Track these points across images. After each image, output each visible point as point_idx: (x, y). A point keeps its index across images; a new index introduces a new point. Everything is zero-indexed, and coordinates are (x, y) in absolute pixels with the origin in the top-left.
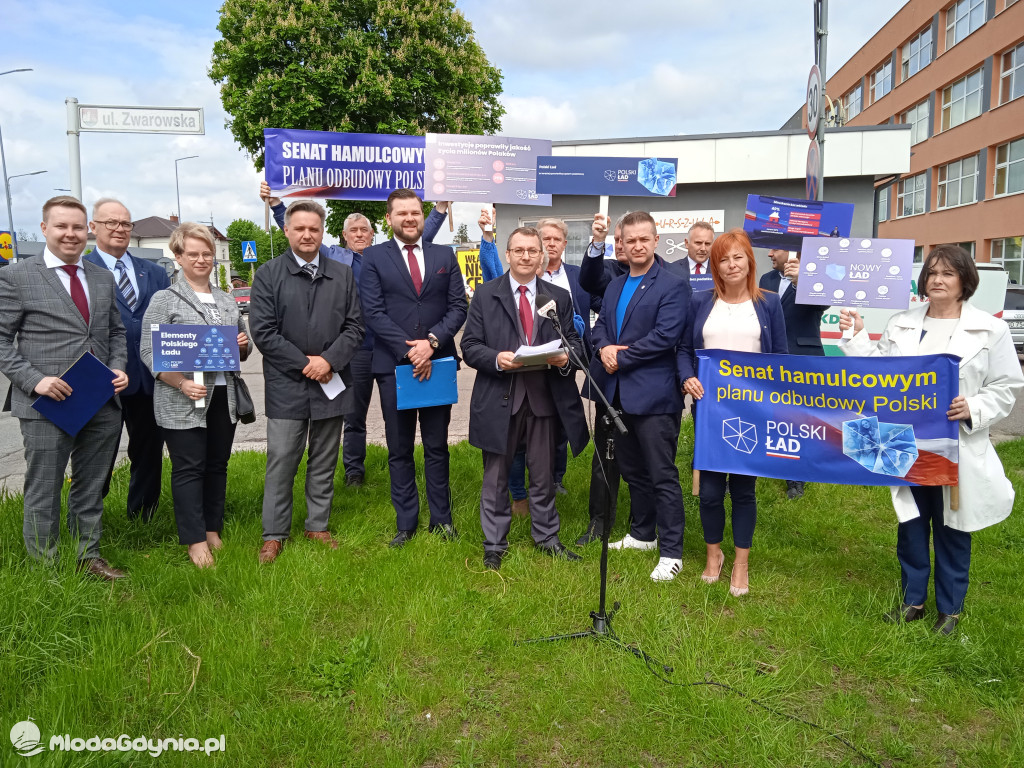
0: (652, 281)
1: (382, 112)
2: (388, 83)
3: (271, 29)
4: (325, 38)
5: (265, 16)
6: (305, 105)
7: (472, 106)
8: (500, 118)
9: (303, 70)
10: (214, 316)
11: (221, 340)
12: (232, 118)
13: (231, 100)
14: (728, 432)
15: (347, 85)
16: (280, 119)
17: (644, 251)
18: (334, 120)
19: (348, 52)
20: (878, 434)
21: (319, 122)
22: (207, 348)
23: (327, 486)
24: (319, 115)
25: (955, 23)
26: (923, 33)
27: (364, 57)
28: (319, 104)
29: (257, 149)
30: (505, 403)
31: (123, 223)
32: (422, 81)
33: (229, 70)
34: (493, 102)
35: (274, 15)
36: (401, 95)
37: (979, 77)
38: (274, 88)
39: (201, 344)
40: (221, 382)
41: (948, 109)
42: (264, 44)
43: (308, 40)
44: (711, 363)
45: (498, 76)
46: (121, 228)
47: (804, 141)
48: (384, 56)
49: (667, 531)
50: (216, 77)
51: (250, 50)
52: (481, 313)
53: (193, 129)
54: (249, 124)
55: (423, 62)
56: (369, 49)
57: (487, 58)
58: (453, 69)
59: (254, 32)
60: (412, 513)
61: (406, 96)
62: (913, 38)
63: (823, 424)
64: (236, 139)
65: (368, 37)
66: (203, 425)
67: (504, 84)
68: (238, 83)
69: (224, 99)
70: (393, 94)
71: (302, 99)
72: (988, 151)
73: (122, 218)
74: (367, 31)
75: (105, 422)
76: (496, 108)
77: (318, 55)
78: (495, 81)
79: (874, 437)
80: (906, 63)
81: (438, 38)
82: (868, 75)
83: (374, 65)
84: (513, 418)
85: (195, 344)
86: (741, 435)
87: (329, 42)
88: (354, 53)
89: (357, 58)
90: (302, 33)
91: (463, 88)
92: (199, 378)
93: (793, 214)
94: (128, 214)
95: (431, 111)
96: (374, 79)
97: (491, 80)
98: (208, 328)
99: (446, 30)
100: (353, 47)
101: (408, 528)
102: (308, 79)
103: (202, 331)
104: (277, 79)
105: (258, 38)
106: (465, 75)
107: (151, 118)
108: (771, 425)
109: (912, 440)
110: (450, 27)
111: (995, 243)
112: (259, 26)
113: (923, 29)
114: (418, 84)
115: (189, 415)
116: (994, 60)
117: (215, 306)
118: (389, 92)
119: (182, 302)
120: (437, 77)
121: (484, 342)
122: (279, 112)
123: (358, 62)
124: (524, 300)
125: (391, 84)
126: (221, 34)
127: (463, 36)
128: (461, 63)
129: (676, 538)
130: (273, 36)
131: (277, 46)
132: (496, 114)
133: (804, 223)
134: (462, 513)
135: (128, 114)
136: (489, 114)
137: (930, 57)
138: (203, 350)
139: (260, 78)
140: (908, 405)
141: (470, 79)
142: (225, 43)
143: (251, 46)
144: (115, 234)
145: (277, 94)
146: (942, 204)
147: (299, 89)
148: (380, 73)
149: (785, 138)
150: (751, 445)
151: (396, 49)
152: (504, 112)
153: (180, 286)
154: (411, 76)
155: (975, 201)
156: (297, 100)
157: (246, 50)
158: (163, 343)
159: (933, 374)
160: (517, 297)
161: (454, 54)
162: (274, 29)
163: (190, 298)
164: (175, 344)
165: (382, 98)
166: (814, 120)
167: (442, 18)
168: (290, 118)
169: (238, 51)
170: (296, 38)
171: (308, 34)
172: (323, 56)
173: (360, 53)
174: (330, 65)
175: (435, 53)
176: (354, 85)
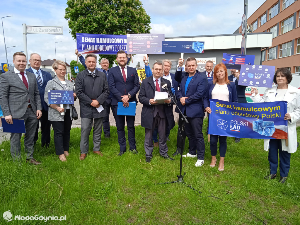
0: (196, 78)
1: (115, 28)
2: (117, 20)
3: (82, 4)
4: (98, 7)
6: (93, 27)
7: (142, 27)
9: (92, 16)
10: (66, 88)
11: (68, 95)
12: (71, 30)
13: (71, 25)
14: (219, 123)
15: (105, 21)
16: (85, 30)
17: (193, 69)
18: (101, 31)
19: (105, 11)
20: (263, 124)
21: (97, 31)
22: (64, 97)
23: (99, 138)
25: (285, 2)
26: (276, 5)
28: (97, 26)
30: (152, 114)
31: (38, 60)
32: (127, 19)
33: (70, 16)
34: (148, 25)
36: (121, 24)
37: (292, 18)
38: (84, 21)
39: (63, 96)
40: (68, 108)
41: (283, 28)
42: (80, 8)
43: (93, 7)
44: (214, 103)
45: (149, 18)
46: (37, 62)
47: (241, 37)
48: (116, 12)
49: (199, 152)
50: (66, 18)
51: (76, 10)
52: (144, 88)
53: (60, 33)
54: (77, 32)
55: (127, 14)
56: (111, 10)
57: (146, 13)
58: (136, 15)
59: (78, 5)
60: (124, 146)
61: (122, 24)
62: (272, 7)
63: (247, 121)
64: (73, 37)
65: (111, 6)
66: (63, 120)
67: (151, 20)
68: (73, 20)
69: (69, 24)
70: (118, 23)
71: (92, 25)
72: (295, 40)
73: (38, 59)
74: (111, 4)
75: (33, 119)
76: (149, 27)
77: (96, 12)
78: (149, 19)
79: (262, 125)
80: (271, 14)
81: (132, 6)
82: (259, 18)
83: (113, 15)
84: (154, 118)
85: (61, 96)
86: (222, 124)
88: (107, 11)
89: (108, 12)
91: (139, 21)
92: (62, 106)
93: (237, 59)
94: (40, 58)
95: (130, 28)
96: (113, 19)
97: (147, 19)
98: (64, 91)
99: (134, 4)
100: (107, 9)
101: (123, 150)
102: (93, 19)
103: (63, 92)
104: (84, 18)
105: (78, 7)
106: (140, 17)
107: (48, 30)
108: (232, 121)
109: (273, 126)
110: (135, 3)
111: (297, 67)
112: (79, 3)
113: (276, 4)
114: (126, 20)
115: (58, 117)
116: (297, 13)
117: (66, 85)
118: (117, 23)
119: (57, 84)
120: (131, 18)
121: (145, 96)
122: (85, 28)
123: (108, 14)
124: (157, 84)
126: (68, 5)
127: (139, 6)
128: (138, 14)
129: (202, 154)
130: (83, 6)
131: (84, 9)
132: (149, 29)
133: (240, 61)
134: (139, 146)
135: (41, 28)
136: (147, 29)
137: (278, 12)
138: (63, 98)
139: (79, 18)
140: (272, 116)
141: (141, 19)
142: (69, 8)
143: (77, 9)
144: (36, 64)
145: (84, 24)
146: (281, 56)
147: (91, 22)
148: (114, 17)
149: (235, 36)
150: (225, 127)
151: (119, 10)
152: (151, 28)
153: (56, 79)
154: (124, 18)
155: (291, 55)
156: (90, 25)
157: (75, 10)
158: (51, 96)
159: (279, 107)
160: (155, 83)
161: (136, 11)
163: (59, 83)
164: (55, 96)
165: (115, 24)
166: (244, 30)
167: (133, 1)
168: (88, 30)
169: (73, 10)
170: (90, 7)
171: (93, 5)
172: (98, 12)
173: (109, 11)
174: (100, 15)
175: (131, 11)
176: (107, 20)
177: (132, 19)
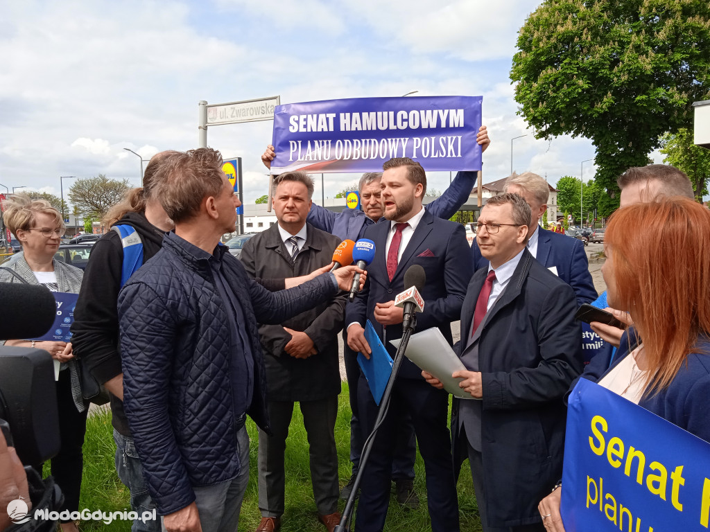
1: (642, 85)
2: (648, 60)
3: (552, 36)
4: (595, 35)
5: (549, 27)
6: (575, 89)
9: (576, 62)
12: (522, 106)
13: (522, 94)
15: (611, 68)
16: (556, 102)
18: (600, 97)
19: (614, 41)
21: (588, 100)
24: (588, 95)
27: (629, 43)
28: (586, 86)
29: (543, 126)
32: (684, 53)
33: (522, 72)
35: (556, 25)
36: (661, 68)
38: (552, 79)
42: (546, 47)
43: (580, 39)
48: (647, 39)
50: (512, 77)
51: (537, 55)
54: (531, 109)
55: (685, 37)
56: (634, 38)
59: (539, 40)
61: (667, 68)
68: (525, 79)
69: (517, 93)
70: (653, 68)
71: (574, 84)
77: (589, 50)
81: (702, 14)
83: (637, 48)
87: (599, 38)
88: (620, 42)
89: (622, 45)
90: (576, 34)
96: (636, 59)
100: (619, 36)
102: (579, 68)
104: (554, 72)
105: (541, 45)
114: (678, 57)
118: (649, 67)
122: (556, 97)
123: (623, 48)
125: (652, 61)
126: (518, 48)
130: (553, 40)
131: (556, 48)
139: (543, 74)
142: (521, 52)
143: (537, 51)
145: (554, 85)
147: (573, 76)
148: (642, 54)
151: (658, 31)
154: (672, 51)
156: (569, 86)
157: (534, 55)
162: (555, 35)
165: (641, 72)
168: (563, 102)
169: (529, 56)
170: (572, 39)
171: (581, 34)
172: (592, 49)
173: (625, 40)
174: (598, 55)
175: (698, 28)
176: (618, 66)
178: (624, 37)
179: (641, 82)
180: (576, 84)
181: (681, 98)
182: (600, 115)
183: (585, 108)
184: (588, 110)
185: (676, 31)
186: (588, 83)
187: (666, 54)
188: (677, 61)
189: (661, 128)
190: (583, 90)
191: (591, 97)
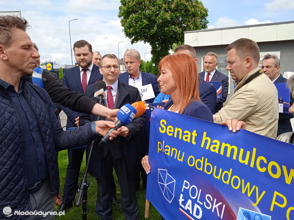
2: (169, 15)
6: (143, 24)
7: (196, 21)
8: (207, 25)
9: (143, 13)
13: (123, 23)
14: (160, 178)
15: (156, 16)
16: (136, 28)
18: (152, 27)
19: (157, 6)
21: (148, 28)
24: (148, 26)
27: (162, 7)
28: (147, 23)
29: (131, 38)
32: (180, 14)
33: (123, 14)
34: (205, 19)
38: (134, 18)
42: (132, 5)
43: (145, 3)
45: (207, 11)
48: (168, 7)
50: (118, 16)
51: (128, 8)
54: (128, 30)
55: (180, 7)
56: (164, 4)
57: (204, 6)
58: (190, 8)
61: (174, 18)
63: (224, 202)
65: (164, 1)
68: (125, 18)
69: (121, 23)
76: (206, 21)
77: (148, 8)
78: (206, 13)
83: (165, 9)
86: (166, 185)
88: (159, 6)
89: (160, 8)
90: (143, 1)
91: (194, 15)
96: (165, 14)
104: (135, 16)
105: (130, 4)
106: (194, 11)
114: (178, 15)
118: (169, 18)
122: (136, 26)
124: (109, 94)
125: (170, 15)
126: (121, 4)
128: (193, 7)
131: (136, 6)
132: (206, 23)
136: (203, 24)
139: (131, 16)
141: (196, 12)
142: (122, 6)
143: (129, 6)
145: (135, 21)
147: (142, 18)
148: (166, 12)
150: (171, 196)
151: (172, 4)
152: (209, 22)
154: (176, 12)
156: (141, 22)
161: (191, 4)
165: (166, 20)
168: (138, 28)
169: (125, 8)
172: (149, 7)
173: (161, 6)
175: (184, 4)
176: (158, 16)
177: (185, 13)
178: (160, 5)
179: (166, 23)
180: (143, 22)
181: (179, 31)
182: (153, 34)
183: (147, 31)
184: (148, 32)
185: (178, 5)
186: (148, 22)
187: (174, 13)
188: (178, 16)
189: (172, 41)
190: (146, 24)
191: (149, 27)
